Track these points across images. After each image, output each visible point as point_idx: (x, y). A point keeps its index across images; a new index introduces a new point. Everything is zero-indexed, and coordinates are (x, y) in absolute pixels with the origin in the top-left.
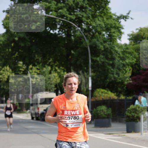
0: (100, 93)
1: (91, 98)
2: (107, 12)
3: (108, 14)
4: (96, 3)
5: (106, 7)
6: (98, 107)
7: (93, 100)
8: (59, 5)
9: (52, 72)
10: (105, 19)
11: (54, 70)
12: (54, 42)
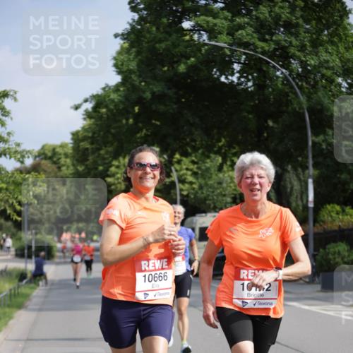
0: (334, 214)
1: (314, 225)
2: (344, 34)
3: (348, 39)
4: (321, 14)
5: (342, 22)
6: (328, 246)
7: (319, 229)
8: (239, 20)
9: (225, 168)
10: (342, 49)
11: (229, 163)
12: (229, 101)
